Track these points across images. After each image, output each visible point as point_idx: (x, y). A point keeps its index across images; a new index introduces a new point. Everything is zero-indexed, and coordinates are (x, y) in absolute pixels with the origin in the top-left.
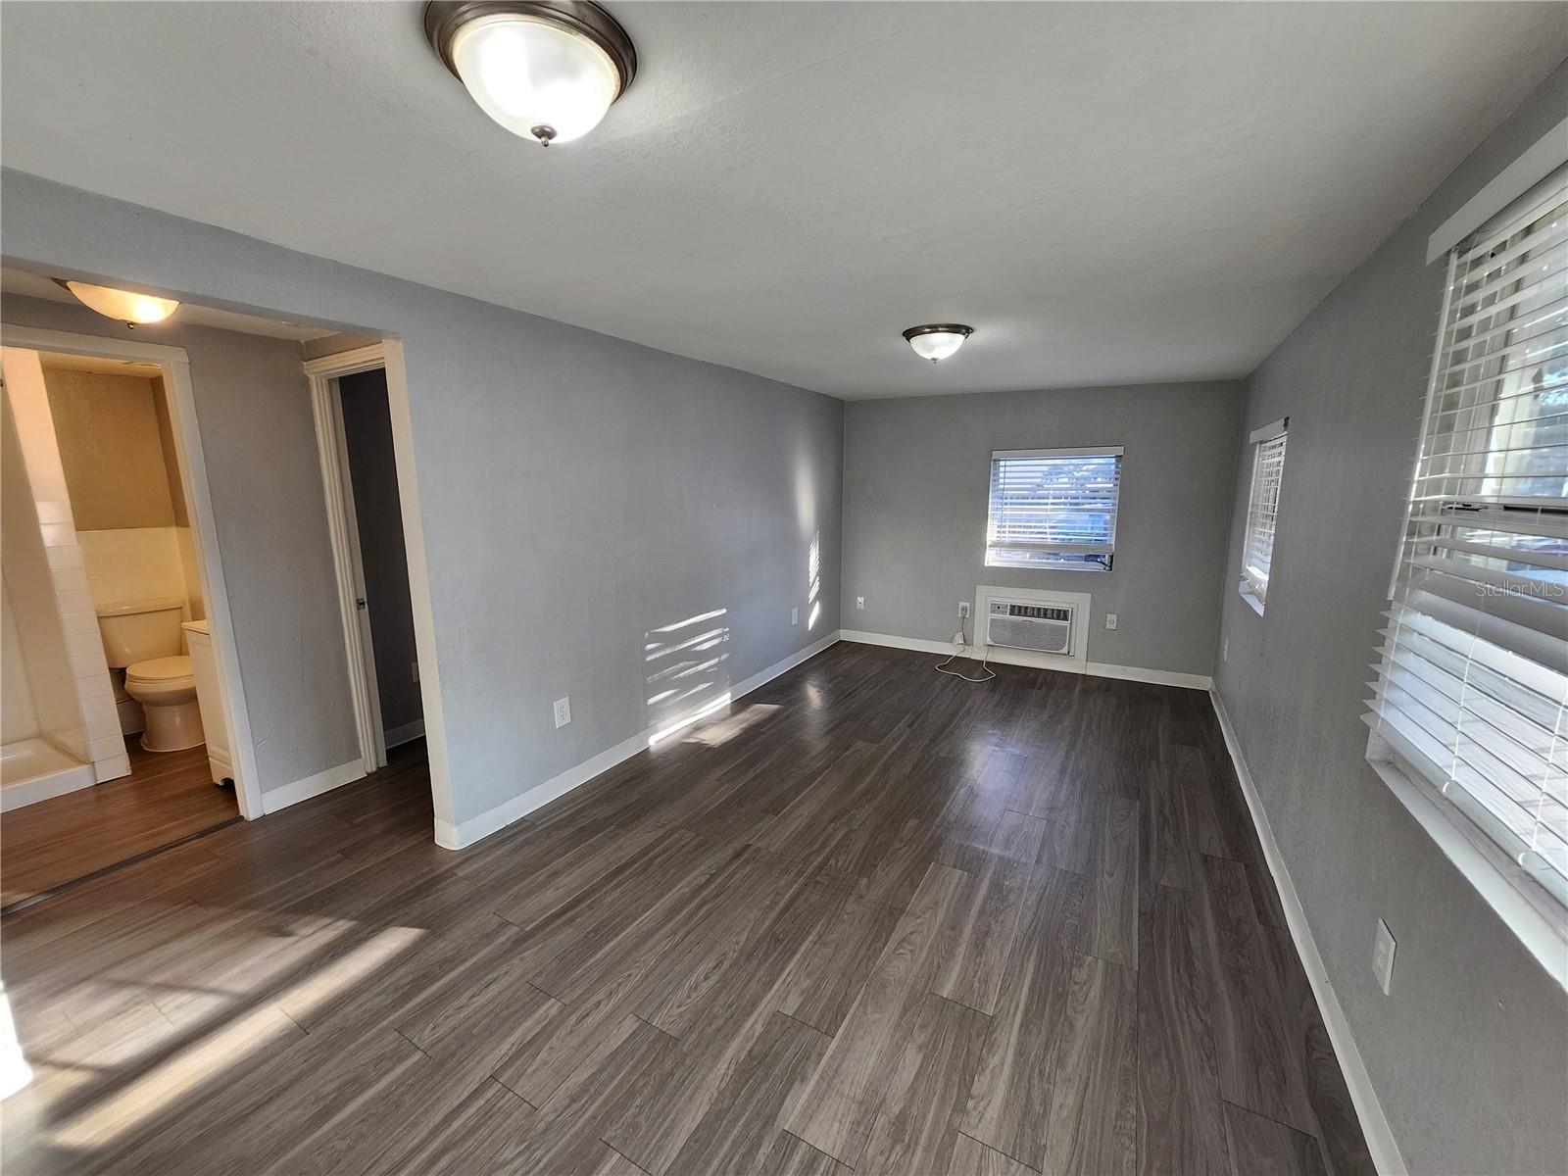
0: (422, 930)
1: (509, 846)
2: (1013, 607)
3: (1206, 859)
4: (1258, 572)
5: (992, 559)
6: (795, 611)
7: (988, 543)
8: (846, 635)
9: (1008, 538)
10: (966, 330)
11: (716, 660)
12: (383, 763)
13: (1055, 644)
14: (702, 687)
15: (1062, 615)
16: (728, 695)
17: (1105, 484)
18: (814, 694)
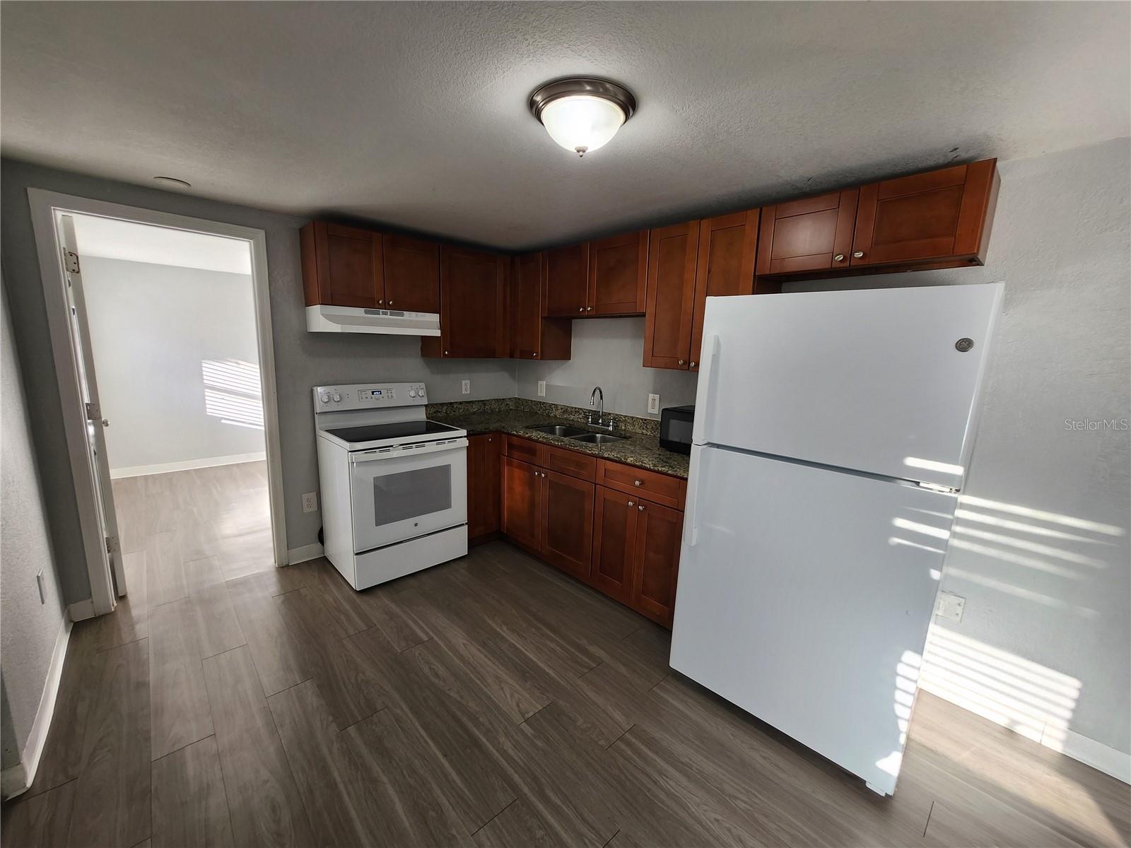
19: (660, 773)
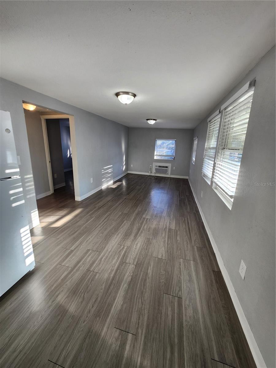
0: (82, 209)
1: (89, 200)
2: (159, 166)
3: (187, 196)
4: (194, 159)
5: (155, 158)
6: (122, 167)
7: (155, 155)
8: (129, 172)
9: (158, 154)
10: (156, 120)
11: (111, 174)
12: (54, 192)
13: (165, 172)
14: (109, 179)
15: (167, 167)
16: (112, 181)
17: (174, 146)
18: (124, 183)
19: (14, 351)
